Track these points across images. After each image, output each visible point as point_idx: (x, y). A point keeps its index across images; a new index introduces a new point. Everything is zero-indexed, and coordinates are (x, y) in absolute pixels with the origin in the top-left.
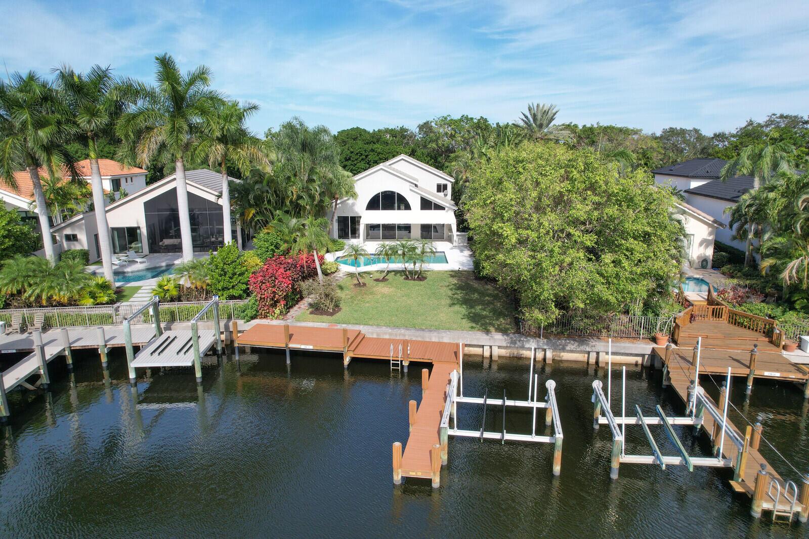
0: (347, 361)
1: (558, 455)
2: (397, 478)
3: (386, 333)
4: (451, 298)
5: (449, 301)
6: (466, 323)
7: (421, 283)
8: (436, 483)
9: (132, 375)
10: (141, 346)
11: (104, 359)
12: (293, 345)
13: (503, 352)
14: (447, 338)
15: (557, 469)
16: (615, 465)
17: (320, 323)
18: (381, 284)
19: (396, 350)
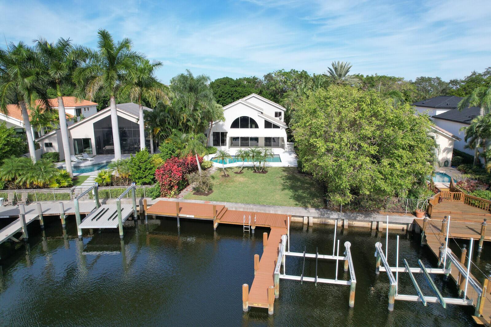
0: (215, 226)
1: (353, 294)
2: (245, 307)
3: (241, 207)
4: (283, 185)
5: (281, 187)
6: (293, 202)
7: (264, 175)
8: (271, 311)
9: (80, 233)
10: (86, 214)
11: (63, 223)
12: (181, 215)
13: (316, 221)
14: (280, 211)
15: (352, 303)
16: (391, 302)
17: (199, 201)
18: (239, 176)
19: (247, 219)
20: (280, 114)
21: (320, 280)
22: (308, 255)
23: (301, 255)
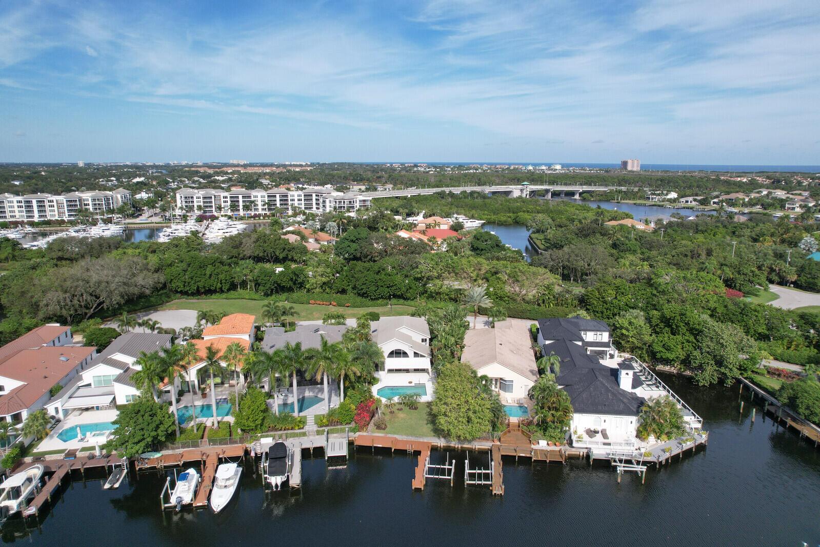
0: (393, 450)
1: (452, 481)
2: (413, 488)
3: (405, 438)
4: (427, 420)
5: (426, 422)
6: (432, 433)
7: (416, 411)
8: (423, 489)
9: (326, 458)
11: (312, 451)
12: (375, 445)
13: (444, 445)
14: (426, 440)
15: (452, 485)
16: (465, 484)
17: (380, 434)
18: (400, 412)
19: (409, 447)
20: (426, 340)
21: (440, 477)
22: (437, 466)
23: (434, 466)
